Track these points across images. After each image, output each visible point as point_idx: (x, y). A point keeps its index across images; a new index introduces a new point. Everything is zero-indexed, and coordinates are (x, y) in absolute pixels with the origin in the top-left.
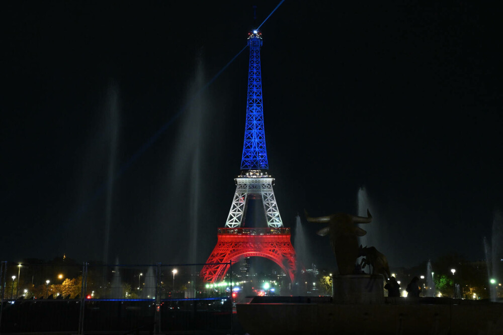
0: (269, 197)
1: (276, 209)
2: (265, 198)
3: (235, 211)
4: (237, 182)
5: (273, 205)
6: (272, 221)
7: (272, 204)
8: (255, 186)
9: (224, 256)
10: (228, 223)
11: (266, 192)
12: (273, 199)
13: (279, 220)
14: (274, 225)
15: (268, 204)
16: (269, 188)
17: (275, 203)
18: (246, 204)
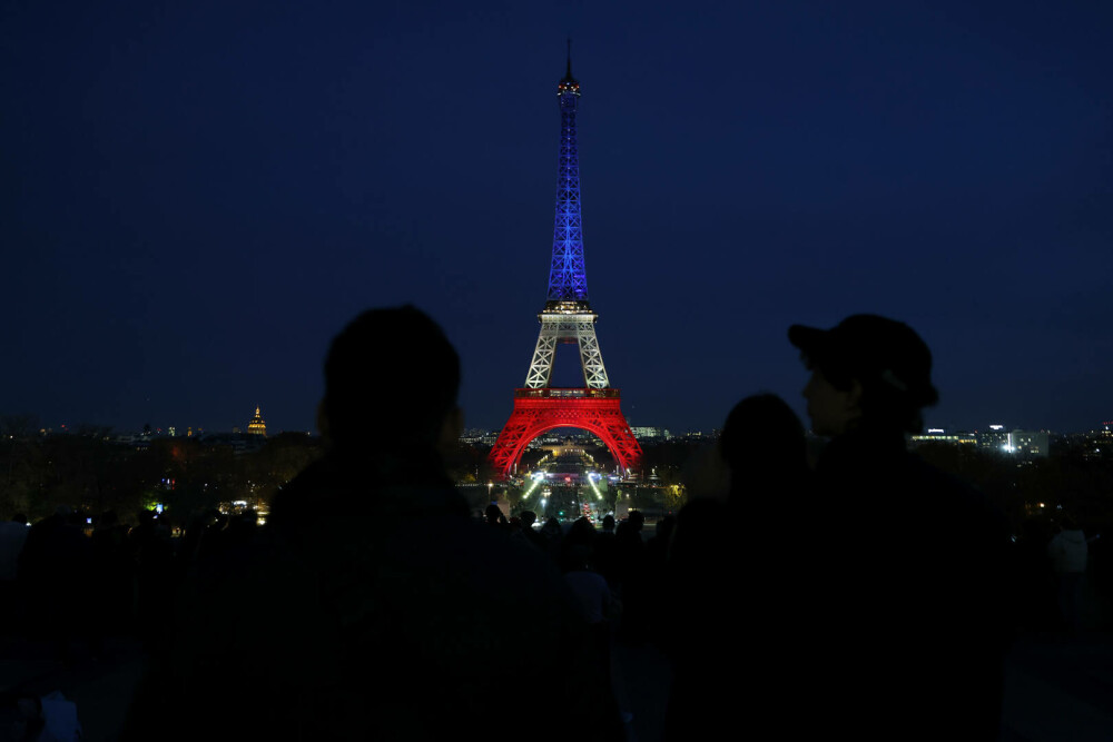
0: (589, 343)
1: (599, 361)
2: (584, 344)
3: (539, 363)
4: (541, 320)
5: (595, 355)
6: (594, 379)
7: (593, 353)
8: (568, 326)
9: (524, 430)
10: (528, 381)
11: (584, 336)
12: (596, 346)
13: (604, 377)
14: (596, 384)
15: (587, 353)
16: (589, 329)
17: (597, 351)
18: (555, 352)
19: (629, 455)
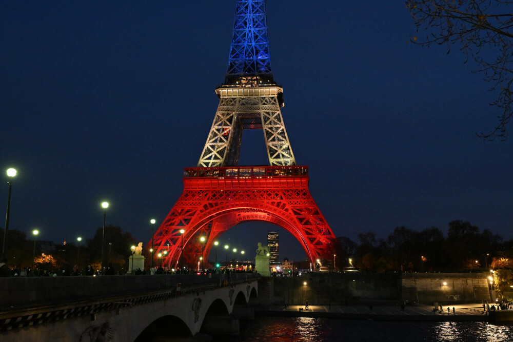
0: (272, 118)
1: (284, 137)
2: (266, 119)
3: (216, 141)
4: (219, 95)
5: (280, 131)
6: (278, 157)
7: (277, 129)
8: (249, 103)
9: (193, 215)
10: (202, 161)
11: (267, 111)
12: (280, 122)
13: (290, 154)
14: (281, 163)
15: (271, 128)
16: (273, 104)
17: (282, 127)
18: (234, 128)
19: (319, 243)
